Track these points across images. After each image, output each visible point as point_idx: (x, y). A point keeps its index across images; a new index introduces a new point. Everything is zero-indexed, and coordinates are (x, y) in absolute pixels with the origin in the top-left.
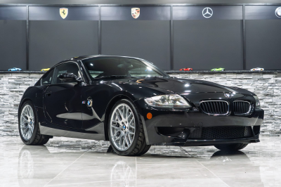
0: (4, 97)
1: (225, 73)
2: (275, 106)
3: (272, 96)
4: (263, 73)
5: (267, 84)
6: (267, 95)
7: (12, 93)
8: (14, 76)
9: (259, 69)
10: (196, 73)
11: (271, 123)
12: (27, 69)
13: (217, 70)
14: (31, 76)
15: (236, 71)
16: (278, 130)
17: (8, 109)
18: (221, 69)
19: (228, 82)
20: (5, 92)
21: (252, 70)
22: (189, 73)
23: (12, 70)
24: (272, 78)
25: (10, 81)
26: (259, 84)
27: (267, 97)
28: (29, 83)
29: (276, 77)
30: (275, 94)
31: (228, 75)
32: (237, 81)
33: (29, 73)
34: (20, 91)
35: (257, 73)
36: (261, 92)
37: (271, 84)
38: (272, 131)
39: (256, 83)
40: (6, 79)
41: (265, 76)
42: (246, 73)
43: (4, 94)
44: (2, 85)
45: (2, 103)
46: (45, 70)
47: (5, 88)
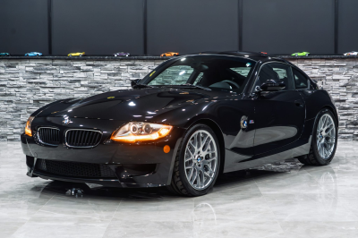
0: (21, 90)
1: (310, 59)
7: (30, 85)
8: (33, 63)
9: (355, 53)
12: (50, 53)
13: (300, 54)
14: (55, 62)
15: (325, 56)
17: (25, 106)
18: (304, 53)
19: (314, 71)
20: (22, 84)
21: (345, 54)
23: (30, 54)
25: (28, 69)
26: (355, 73)
28: (52, 72)
31: (314, 62)
32: (326, 69)
33: (53, 59)
34: (41, 83)
35: (352, 58)
39: (351, 72)
40: (23, 67)
42: (337, 58)
43: (20, 87)
44: (17, 75)
45: (18, 98)
46: (73, 54)
47: (21, 78)
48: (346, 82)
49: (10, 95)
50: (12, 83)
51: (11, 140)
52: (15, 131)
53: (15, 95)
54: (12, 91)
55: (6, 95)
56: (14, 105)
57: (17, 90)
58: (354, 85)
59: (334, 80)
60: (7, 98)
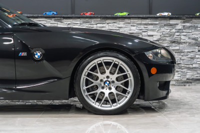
1: (129, 18)
2: (182, 54)
3: (179, 43)
4: (170, 18)
5: (174, 30)
6: (174, 42)
9: (166, 14)
10: (97, 18)
11: (177, 72)
13: (120, 14)
15: (141, 16)
16: (185, 79)
18: (125, 14)
19: (132, 28)
21: (158, 15)
22: (91, 18)
24: (179, 24)
26: (166, 30)
27: (174, 45)
29: (184, 22)
30: (182, 41)
31: (132, 21)
32: (142, 27)
35: (164, 18)
36: (168, 39)
37: (179, 31)
38: (178, 80)
39: (163, 29)
41: (172, 22)
42: (151, 18)
48: (158, 37)
58: (165, 40)
59: (149, 36)
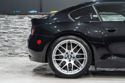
0: (26, 30)
12: (41, 12)
20: (27, 27)
23: (31, 12)
43: (26, 29)
44: (24, 23)
45: (25, 35)
46: (53, 12)
47: (26, 24)
49: (21, 33)
50: (21, 26)
51: (21, 56)
52: (23, 51)
53: (23, 33)
54: (22, 31)
55: (18, 33)
56: (22, 38)
57: (24, 30)
60: (19, 35)
